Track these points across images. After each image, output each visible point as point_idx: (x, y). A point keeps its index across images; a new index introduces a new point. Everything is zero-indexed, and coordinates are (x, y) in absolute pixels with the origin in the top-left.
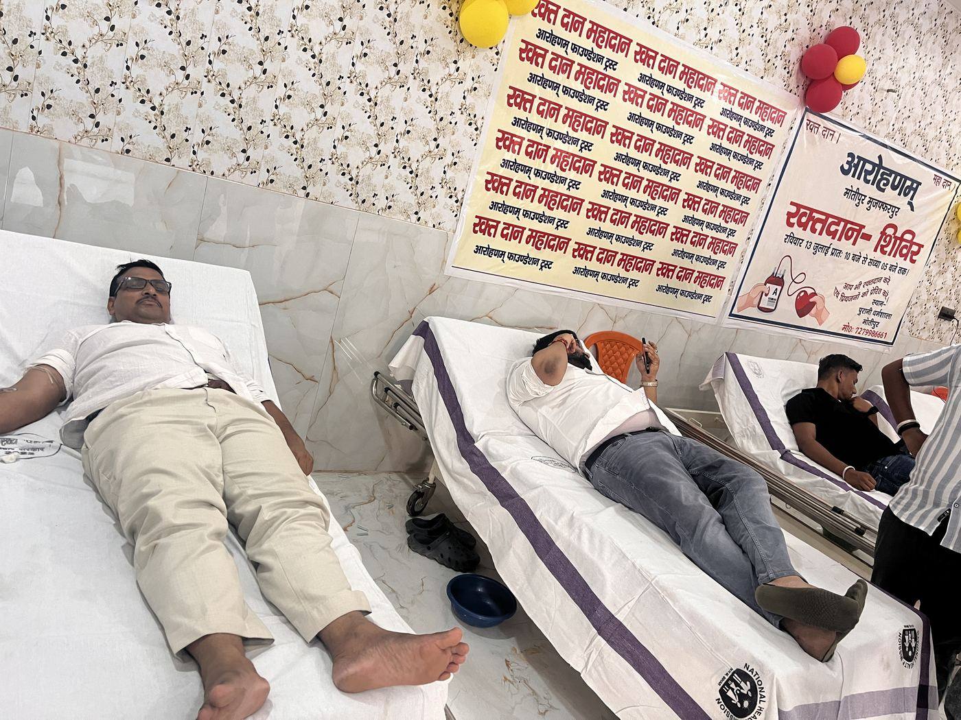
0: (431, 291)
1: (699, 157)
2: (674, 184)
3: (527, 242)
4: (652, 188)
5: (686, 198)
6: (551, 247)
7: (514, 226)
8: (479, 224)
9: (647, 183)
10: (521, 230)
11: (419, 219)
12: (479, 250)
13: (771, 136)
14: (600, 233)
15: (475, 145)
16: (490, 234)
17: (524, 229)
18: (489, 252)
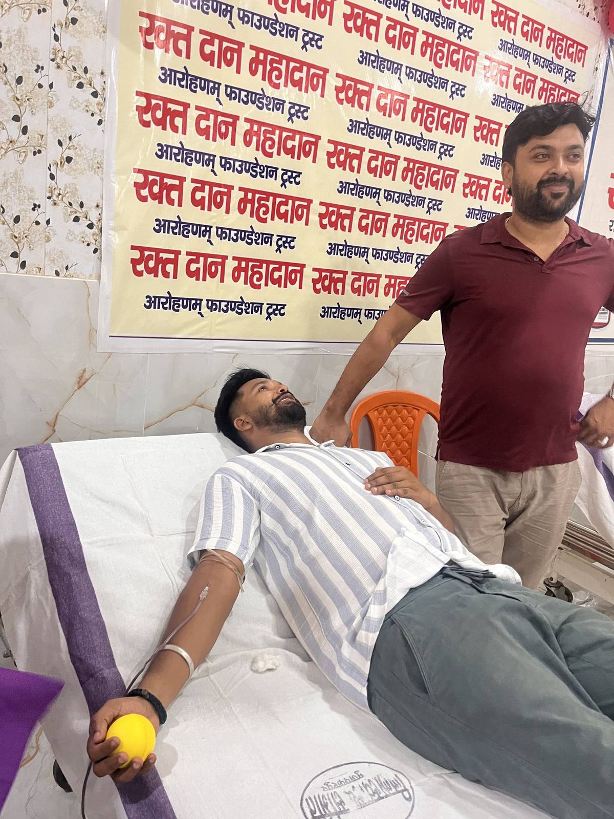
0: (81, 382)
1: (477, 117)
2: (446, 162)
3: (236, 279)
4: (414, 170)
5: (467, 182)
6: (277, 282)
7: (206, 256)
8: (142, 260)
9: (405, 164)
10: (220, 260)
11: (23, 265)
12: (152, 302)
13: (573, 81)
14: (348, 250)
15: (100, 122)
16: (166, 275)
17: (225, 258)
18: (173, 303)
